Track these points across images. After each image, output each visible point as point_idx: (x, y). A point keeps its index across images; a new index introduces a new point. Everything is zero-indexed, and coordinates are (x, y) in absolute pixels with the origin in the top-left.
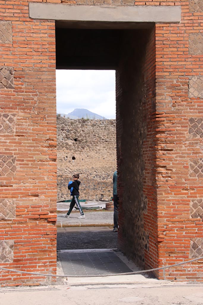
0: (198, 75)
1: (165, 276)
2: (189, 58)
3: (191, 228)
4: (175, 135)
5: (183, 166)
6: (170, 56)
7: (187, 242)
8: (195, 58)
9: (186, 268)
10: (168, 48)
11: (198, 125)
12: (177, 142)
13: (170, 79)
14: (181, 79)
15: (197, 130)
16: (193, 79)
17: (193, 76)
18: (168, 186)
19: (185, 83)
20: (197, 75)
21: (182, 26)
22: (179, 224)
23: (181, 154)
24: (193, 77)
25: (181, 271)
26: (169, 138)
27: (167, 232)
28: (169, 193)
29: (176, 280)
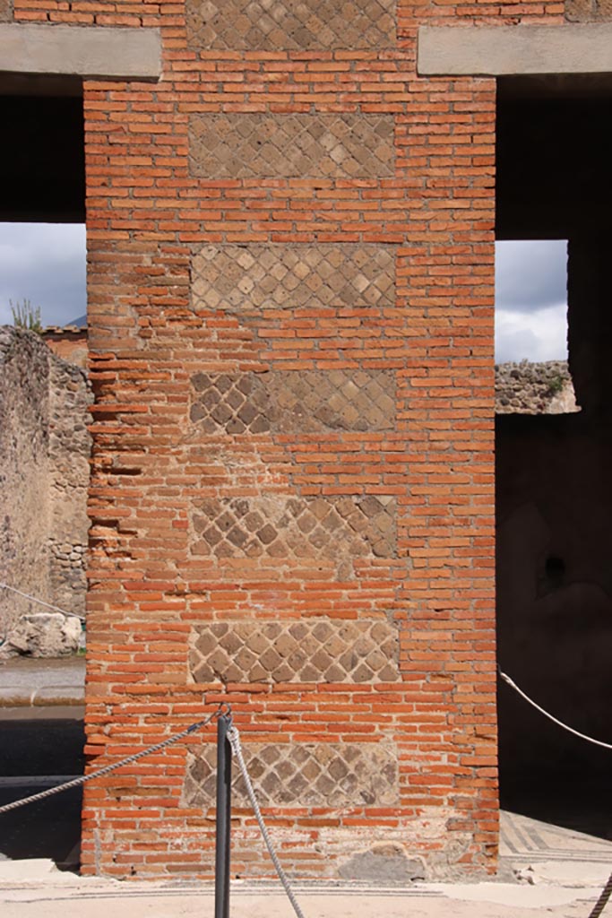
0: (220, 242)
1: (100, 865)
2: (189, 188)
3: (190, 715)
4: (147, 425)
5: (171, 521)
6: (131, 181)
7: (176, 757)
8: (209, 188)
9: (167, 837)
10: (125, 156)
11: (220, 394)
12: (152, 447)
13: (130, 252)
14: (168, 253)
15: (216, 410)
16: (204, 252)
17: (205, 244)
18: (123, 584)
19: (181, 265)
20: (217, 242)
21: (166, 92)
22: (154, 702)
23: (164, 485)
24: (203, 247)
25: (153, 846)
26: (129, 435)
27: (115, 725)
28: (123, 605)
29: (134, 876)
